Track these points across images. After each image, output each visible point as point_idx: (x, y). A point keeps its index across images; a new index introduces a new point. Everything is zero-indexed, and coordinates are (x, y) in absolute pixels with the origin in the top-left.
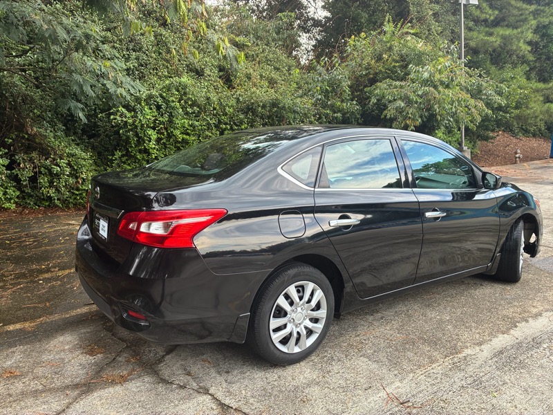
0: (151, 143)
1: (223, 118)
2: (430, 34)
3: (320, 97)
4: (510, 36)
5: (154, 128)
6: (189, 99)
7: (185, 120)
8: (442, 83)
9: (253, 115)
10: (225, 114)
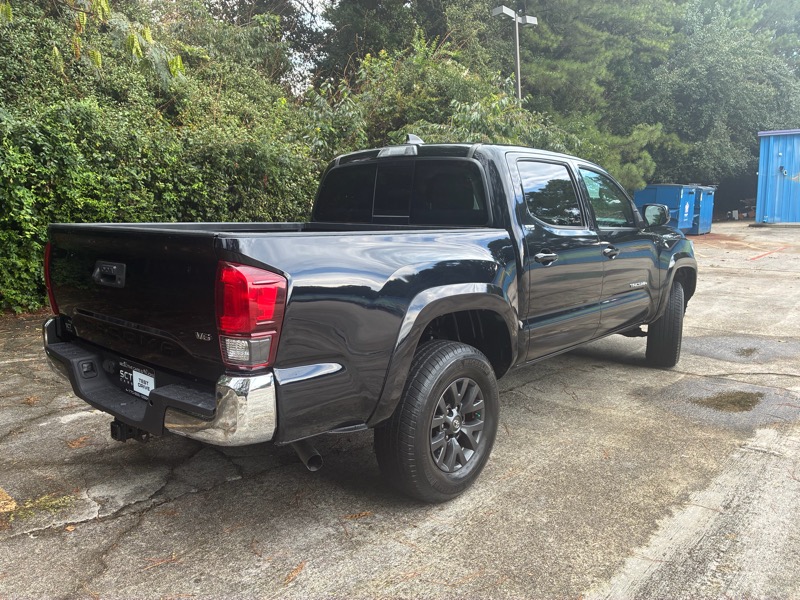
0: (23, 212)
1: (160, 170)
3: (321, 143)
4: (578, 71)
5: (28, 185)
6: (97, 137)
7: (90, 174)
8: (498, 128)
9: (212, 167)
10: (165, 165)
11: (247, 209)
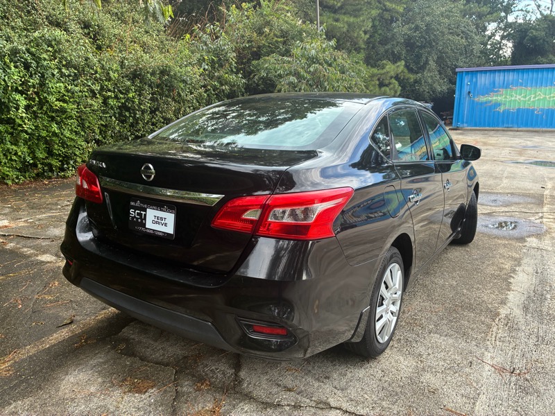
0: (20, 111)
1: (106, 83)
3: (206, 67)
4: (353, 23)
5: (21, 93)
7: (62, 84)
9: (141, 82)
10: (109, 79)
11: (161, 113)
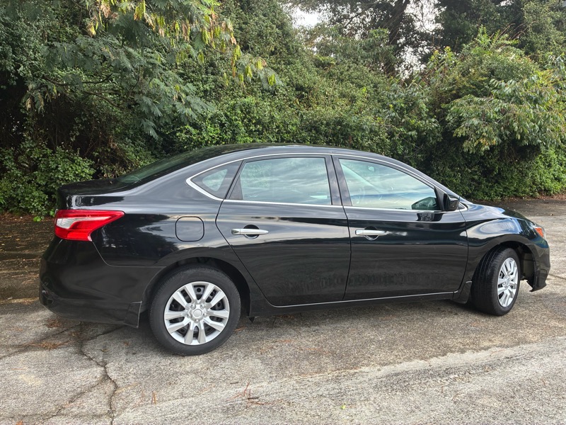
2: (549, 44)
3: (393, 114)
6: (254, 117)
7: (248, 138)
8: (529, 98)
9: (316, 132)
